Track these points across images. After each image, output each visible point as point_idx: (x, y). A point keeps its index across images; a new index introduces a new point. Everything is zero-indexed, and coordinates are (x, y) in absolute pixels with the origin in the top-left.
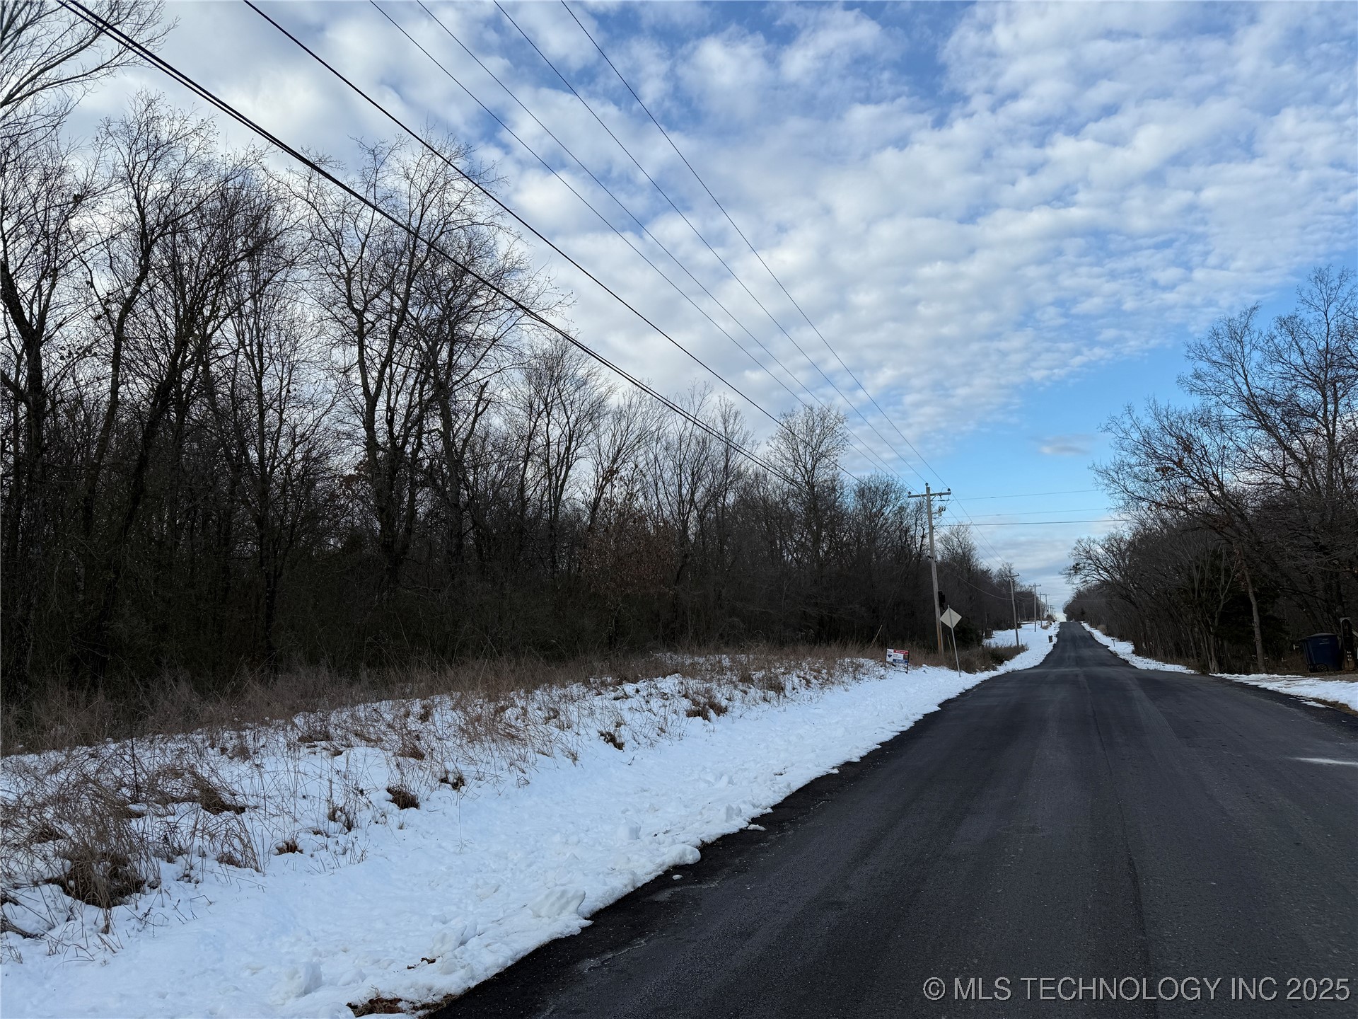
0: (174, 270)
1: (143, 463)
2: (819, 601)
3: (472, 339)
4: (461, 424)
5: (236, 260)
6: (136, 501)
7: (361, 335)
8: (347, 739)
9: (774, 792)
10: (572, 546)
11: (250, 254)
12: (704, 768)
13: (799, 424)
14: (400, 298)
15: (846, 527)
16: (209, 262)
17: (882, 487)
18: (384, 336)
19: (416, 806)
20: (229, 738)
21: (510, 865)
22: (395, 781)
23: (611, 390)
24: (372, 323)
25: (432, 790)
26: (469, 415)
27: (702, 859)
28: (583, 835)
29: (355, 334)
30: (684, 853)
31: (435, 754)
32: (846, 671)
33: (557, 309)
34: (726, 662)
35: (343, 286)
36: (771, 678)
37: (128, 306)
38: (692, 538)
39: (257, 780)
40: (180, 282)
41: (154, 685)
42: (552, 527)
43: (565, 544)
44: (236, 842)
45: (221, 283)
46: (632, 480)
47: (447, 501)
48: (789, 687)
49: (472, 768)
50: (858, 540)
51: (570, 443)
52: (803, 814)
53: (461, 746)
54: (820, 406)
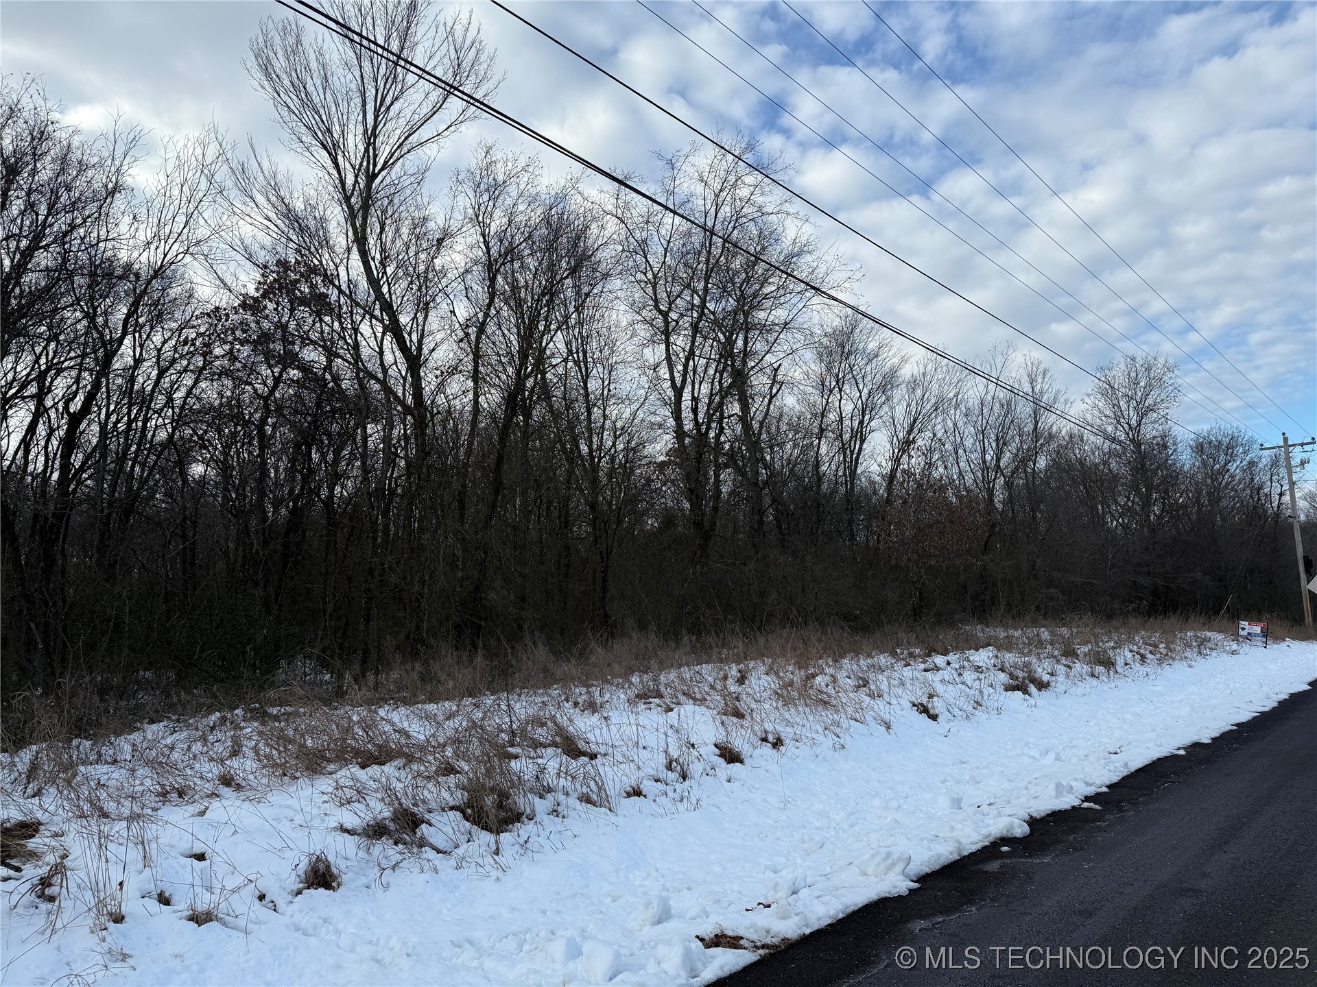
0: (515, 294)
1: (500, 460)
2: (1151, 570)
3: (765, 326)
4: (758, 407)
5: (562, 279)
6: (497, 492)
7: (667, 333)
8: (677, 698)
9: (1109, 770)
10: (869, 519)
11: (573, 271)
12: (1027, 744)
13: (1119, 375)
14: (699, 296)
15: (1183, 487)
16: (540, 283)
17: (1226, 441)
18: (686, 332)
19: (741, 762)
20: (580, 693)
21: (833, 824)
22: (721, 736)
23: (904, 360)
24: (676, 321)
25: (755, 748)
26: (765, 397)
27: (1031, 834)
28: (902, 801)
29: (662, 332)
30: (1011, 827)
31: (754, 715)
32: (1190, 646)
33: (847, 285)
34: (1045, 635)
35: (650, 290)
36: (1098, 652)
37: (481, 329)
38: (999, 506)
39: (605, 730)
40: (520, 303)
41: (519, 647)
42: (848, 501)
43: (862, 517)
44: (592, 784)
45: (551, 301)
46: (931, 450)
47: (748, 481)
48: (1120, 662)
49: (789, 729)
50: (1198, 501)
51: (863, 417)
52: (1145, 795)
53: (777, 708)
54: (1144, 355)
